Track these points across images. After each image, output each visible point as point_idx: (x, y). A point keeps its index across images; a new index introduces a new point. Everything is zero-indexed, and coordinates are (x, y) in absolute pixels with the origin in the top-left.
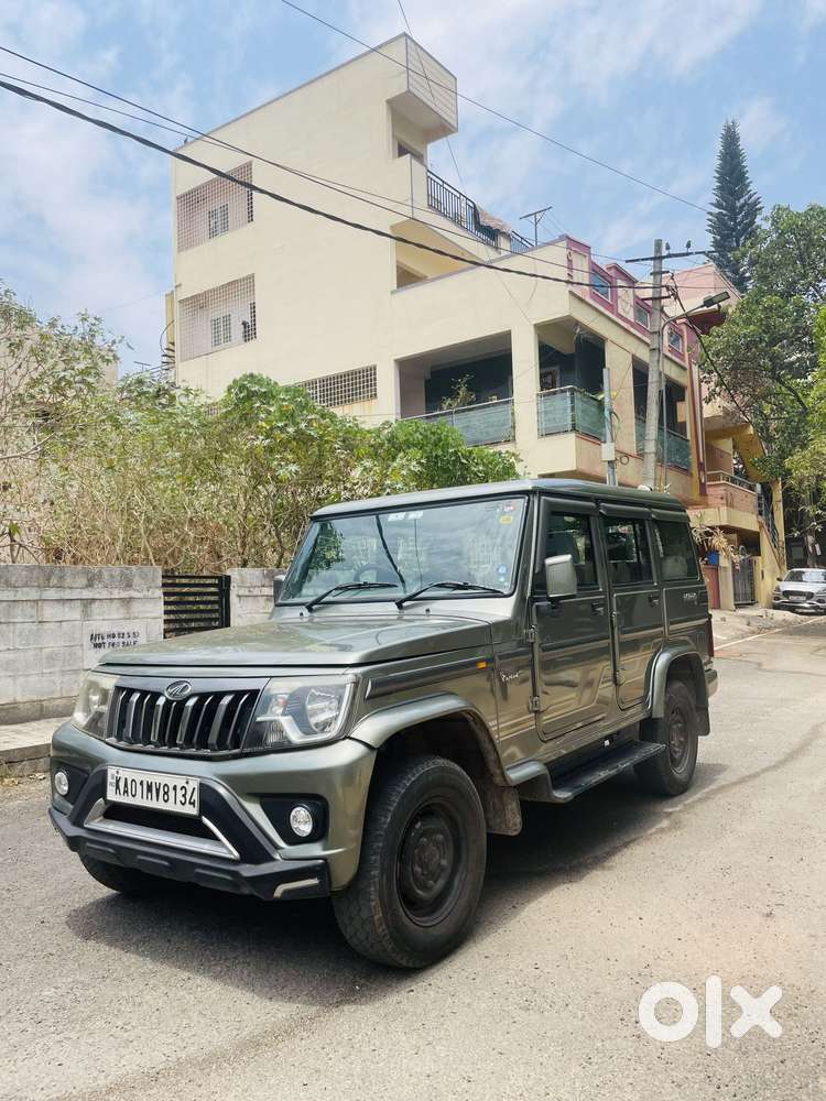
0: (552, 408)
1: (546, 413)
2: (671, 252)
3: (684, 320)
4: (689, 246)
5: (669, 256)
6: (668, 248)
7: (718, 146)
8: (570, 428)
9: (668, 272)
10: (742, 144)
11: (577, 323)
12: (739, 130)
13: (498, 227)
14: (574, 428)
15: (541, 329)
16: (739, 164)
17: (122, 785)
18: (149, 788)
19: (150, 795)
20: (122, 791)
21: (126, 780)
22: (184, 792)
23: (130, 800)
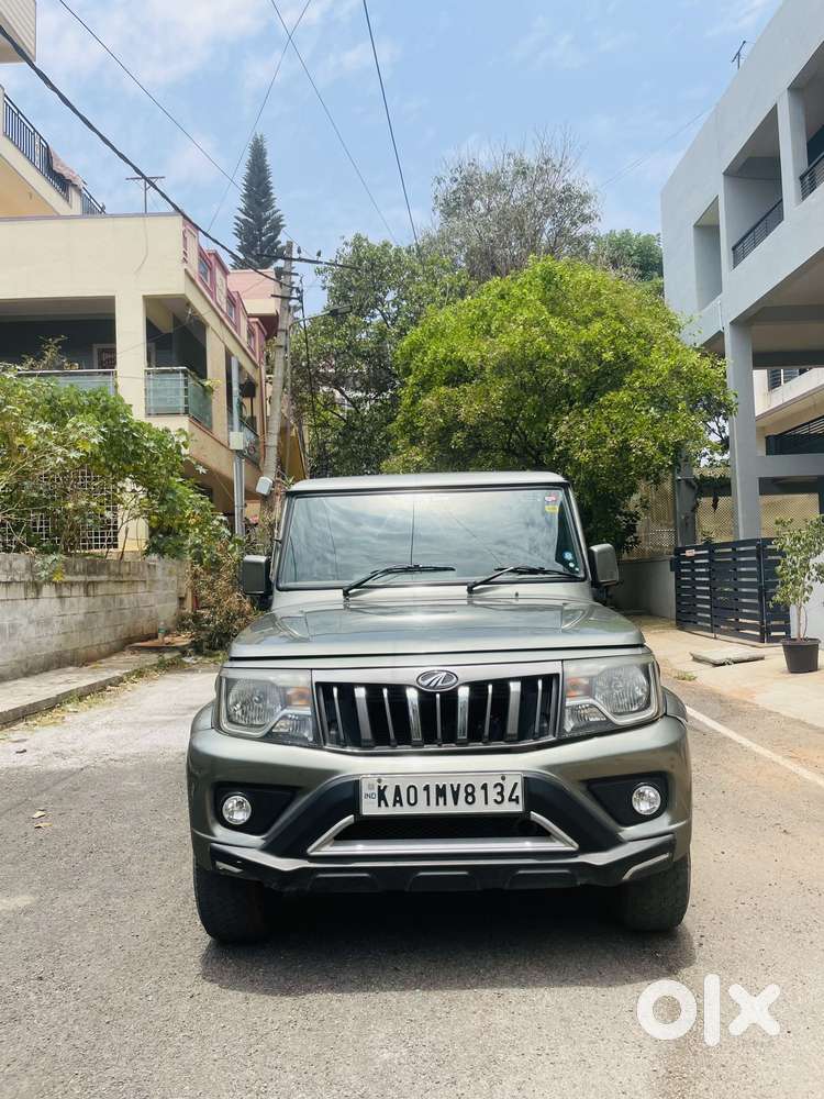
0: (162, 387)
1: (155, 391)
2: (303, 255)
3: (257, 320)
4: (319, 254)
5: (300, 260)
6: (299, 252)
7: (247, 157)
8: (182, 410)
9: (297, 274)
10: (269, 160)
11: (189, 304)
12: (266, 146)
13: (70, 178)
14: (186, 412)
15: (151, 302)
16: (266, 178)
17: (390, 795)
18: (441, 792)
19: (441, 800)
20: (390, 802)
21: (397, 788)
22: (499, 789)
23: (406, 810)
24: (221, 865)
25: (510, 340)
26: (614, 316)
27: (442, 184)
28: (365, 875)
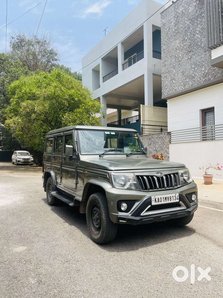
17: (157, 200)
18: (166, 198)
19: (166, 200)
20: (157, 201)
21: (158, 198)
22: (175, 197)
23: (160, 203)
24: (121, 221)
25: (51, 90)
26: (76, 89)
27: (13, 39)
28: (152, 219)
